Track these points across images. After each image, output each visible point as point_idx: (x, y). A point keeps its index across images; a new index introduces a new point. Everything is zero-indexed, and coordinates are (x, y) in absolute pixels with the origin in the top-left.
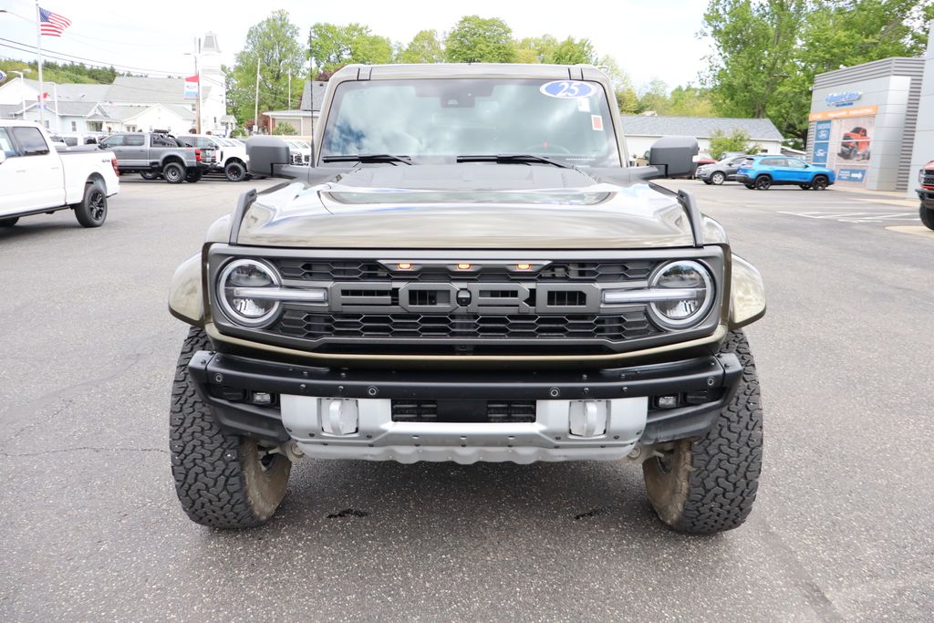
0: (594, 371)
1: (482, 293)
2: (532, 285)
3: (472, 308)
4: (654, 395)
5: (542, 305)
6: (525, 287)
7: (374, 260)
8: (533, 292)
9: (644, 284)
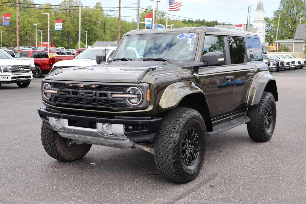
0: (112, 116)
1: (86, 93)
2: (96, 91)
3: (84, 97)
4: (126, 124)
5: (98, 97)
6: (94, 92)
7: (65, 84)
8: (96, 93)
9: (122, 93)
